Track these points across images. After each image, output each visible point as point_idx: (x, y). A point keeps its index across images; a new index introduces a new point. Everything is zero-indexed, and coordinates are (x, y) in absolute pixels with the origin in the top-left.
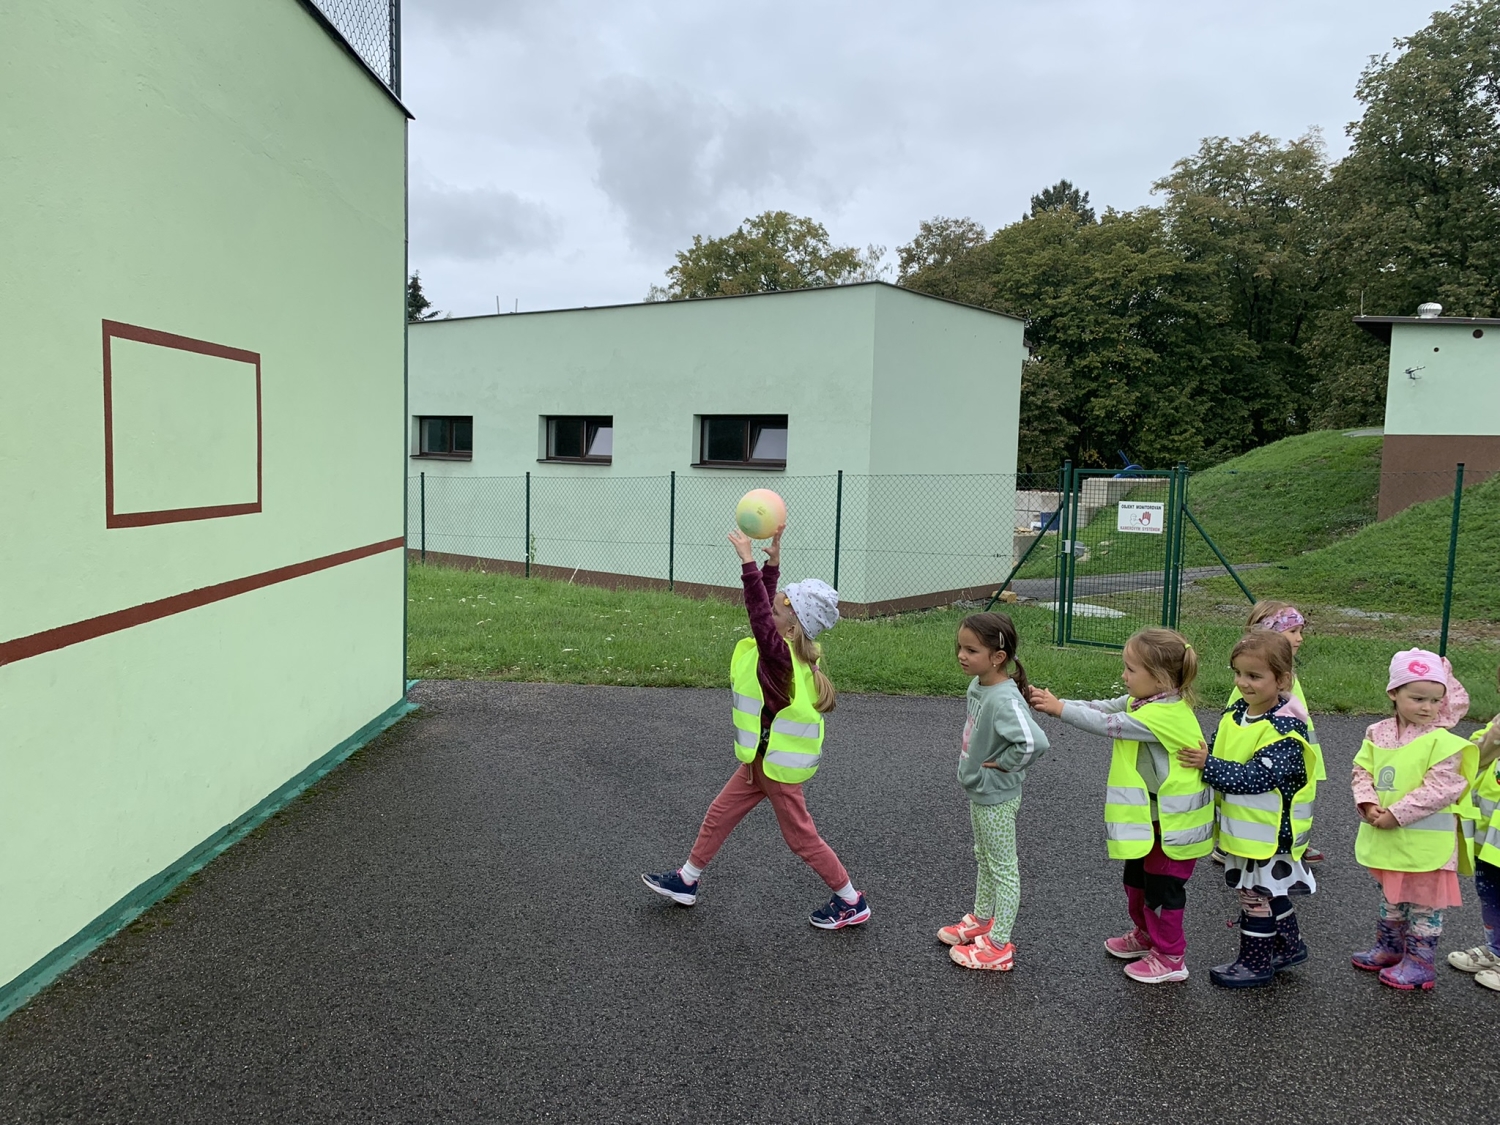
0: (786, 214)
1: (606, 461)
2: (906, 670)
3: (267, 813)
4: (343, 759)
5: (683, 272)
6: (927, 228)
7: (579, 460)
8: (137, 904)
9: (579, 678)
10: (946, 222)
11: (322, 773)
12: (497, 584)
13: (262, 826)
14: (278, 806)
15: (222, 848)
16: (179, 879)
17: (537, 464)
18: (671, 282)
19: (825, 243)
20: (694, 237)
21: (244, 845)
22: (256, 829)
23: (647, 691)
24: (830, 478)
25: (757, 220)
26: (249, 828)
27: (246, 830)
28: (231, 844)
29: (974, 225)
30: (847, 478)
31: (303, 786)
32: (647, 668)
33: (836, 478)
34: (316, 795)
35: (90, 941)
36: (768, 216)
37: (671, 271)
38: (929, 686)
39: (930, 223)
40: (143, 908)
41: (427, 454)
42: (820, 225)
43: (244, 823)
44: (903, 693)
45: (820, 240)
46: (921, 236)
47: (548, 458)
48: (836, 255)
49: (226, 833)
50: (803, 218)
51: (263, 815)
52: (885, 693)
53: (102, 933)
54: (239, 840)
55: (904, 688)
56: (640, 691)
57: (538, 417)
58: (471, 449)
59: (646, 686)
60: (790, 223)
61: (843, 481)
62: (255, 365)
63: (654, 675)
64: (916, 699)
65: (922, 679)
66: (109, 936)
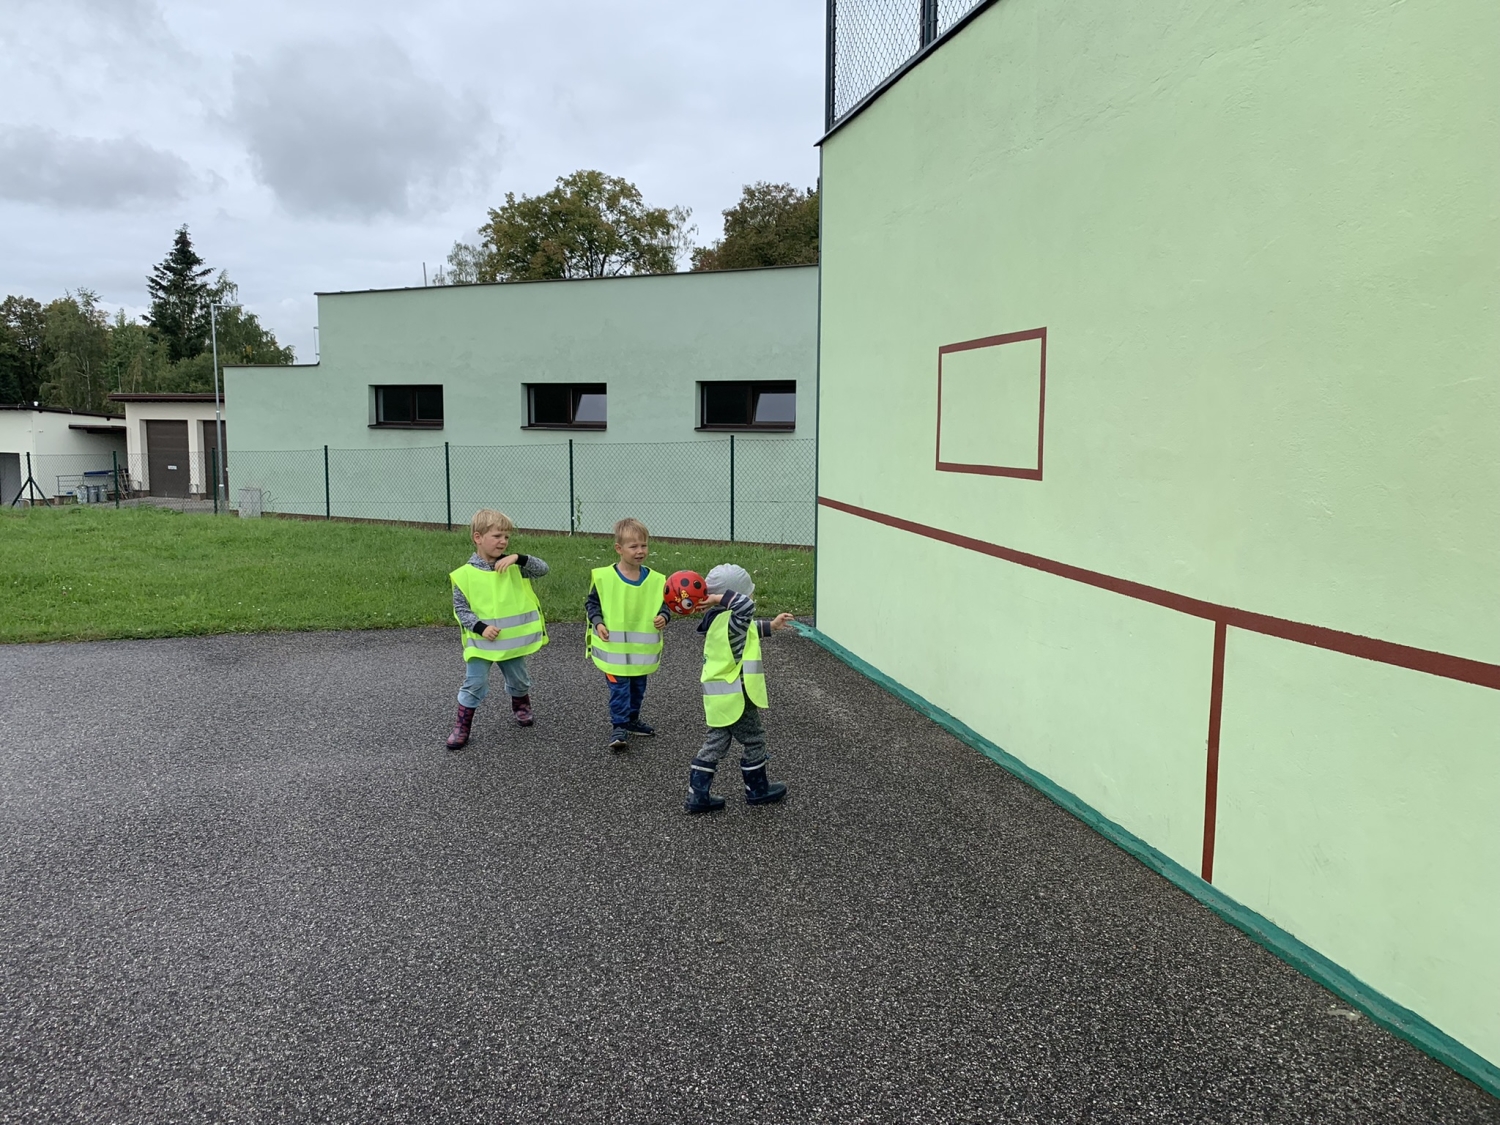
0: (600, 174)
1: (601, 427)
5: (496, 231)
6: (749, 192)
7: (566, 426)
10: (767, 187)
17: (521, 431)
18: (485, 240)
19: (638, 204)
20: (506, 195)
25: (571, 179)
29: (793, 190)
36: (580, 175)
37: (484, 229)
39: (753, 188)
41: (384, 423)
42: (633, 186)
45: (633, 201)
46: (745, 200)
47: (530, 425)
48: (649, 215)
50: (615, 178)
57: (520, 386)
58: (442, 417)
60: (603, 183)
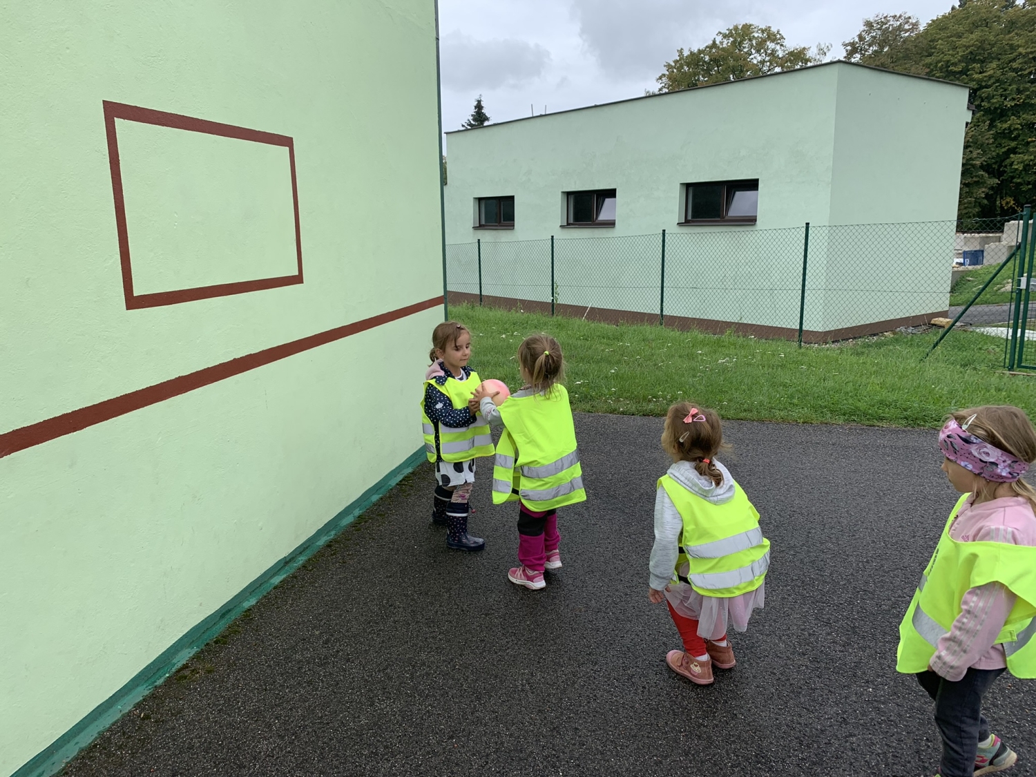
0: (751, 25)
1: (611, 224)
2: (881, 402)
3: (322, 541)
4: (394, 484)
5: (670, 78)
6: (869, 24)
7: (590, 225)
8: (191, 645)
9: (588, 407)
10: (885, 18)
11: (375, 498)
12: (529, 322)
13: (315, 557)
14: (333, 533)
15: (276, 580)
16: (233, 616)
17: (560, 229)
18: (660, 86)
19: (782, 45)
20: (678, 51)
21: (296, 577)
22: (309, 560)
23: (645, 420)
24: (798, 230)
25: (727, 32)
26: (304, 558)
27: (302, 560)
28: (285, 576)
29: (910, 18)
30: (813, 229)
31: (357, 512)
32: (645, 398)
33: (804, 230)
34: (366, 522)
35: (140, 689)
36: (736, 28)
37: (660, 78)
38: (906, 418)
39: (872, 20)
40: (195, 649)
41: (484, 226)
42: (778, 32)
43: (301, 553)
44: (881, 425)
45: (779, 43)
46: (863, 31)
47: (568, 224)
48: (791, 53)
49: (282, 565)
50: (764, 28)
51: (317, 544)
52: (863, 425)
53: (153, 680)
54: (292, 571)
55: (882, 419)
56: (639, 420)
57: (560, 194)
58: (514, 220)
59: (644, 415)
60: (753, 32)
61: (810, 232)
62: (288, 148)
63: (651, 406)
64: (896, 432)
65: (899, 411)
66: (156, 684)
